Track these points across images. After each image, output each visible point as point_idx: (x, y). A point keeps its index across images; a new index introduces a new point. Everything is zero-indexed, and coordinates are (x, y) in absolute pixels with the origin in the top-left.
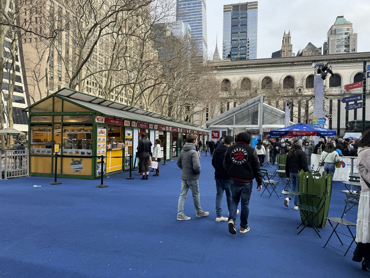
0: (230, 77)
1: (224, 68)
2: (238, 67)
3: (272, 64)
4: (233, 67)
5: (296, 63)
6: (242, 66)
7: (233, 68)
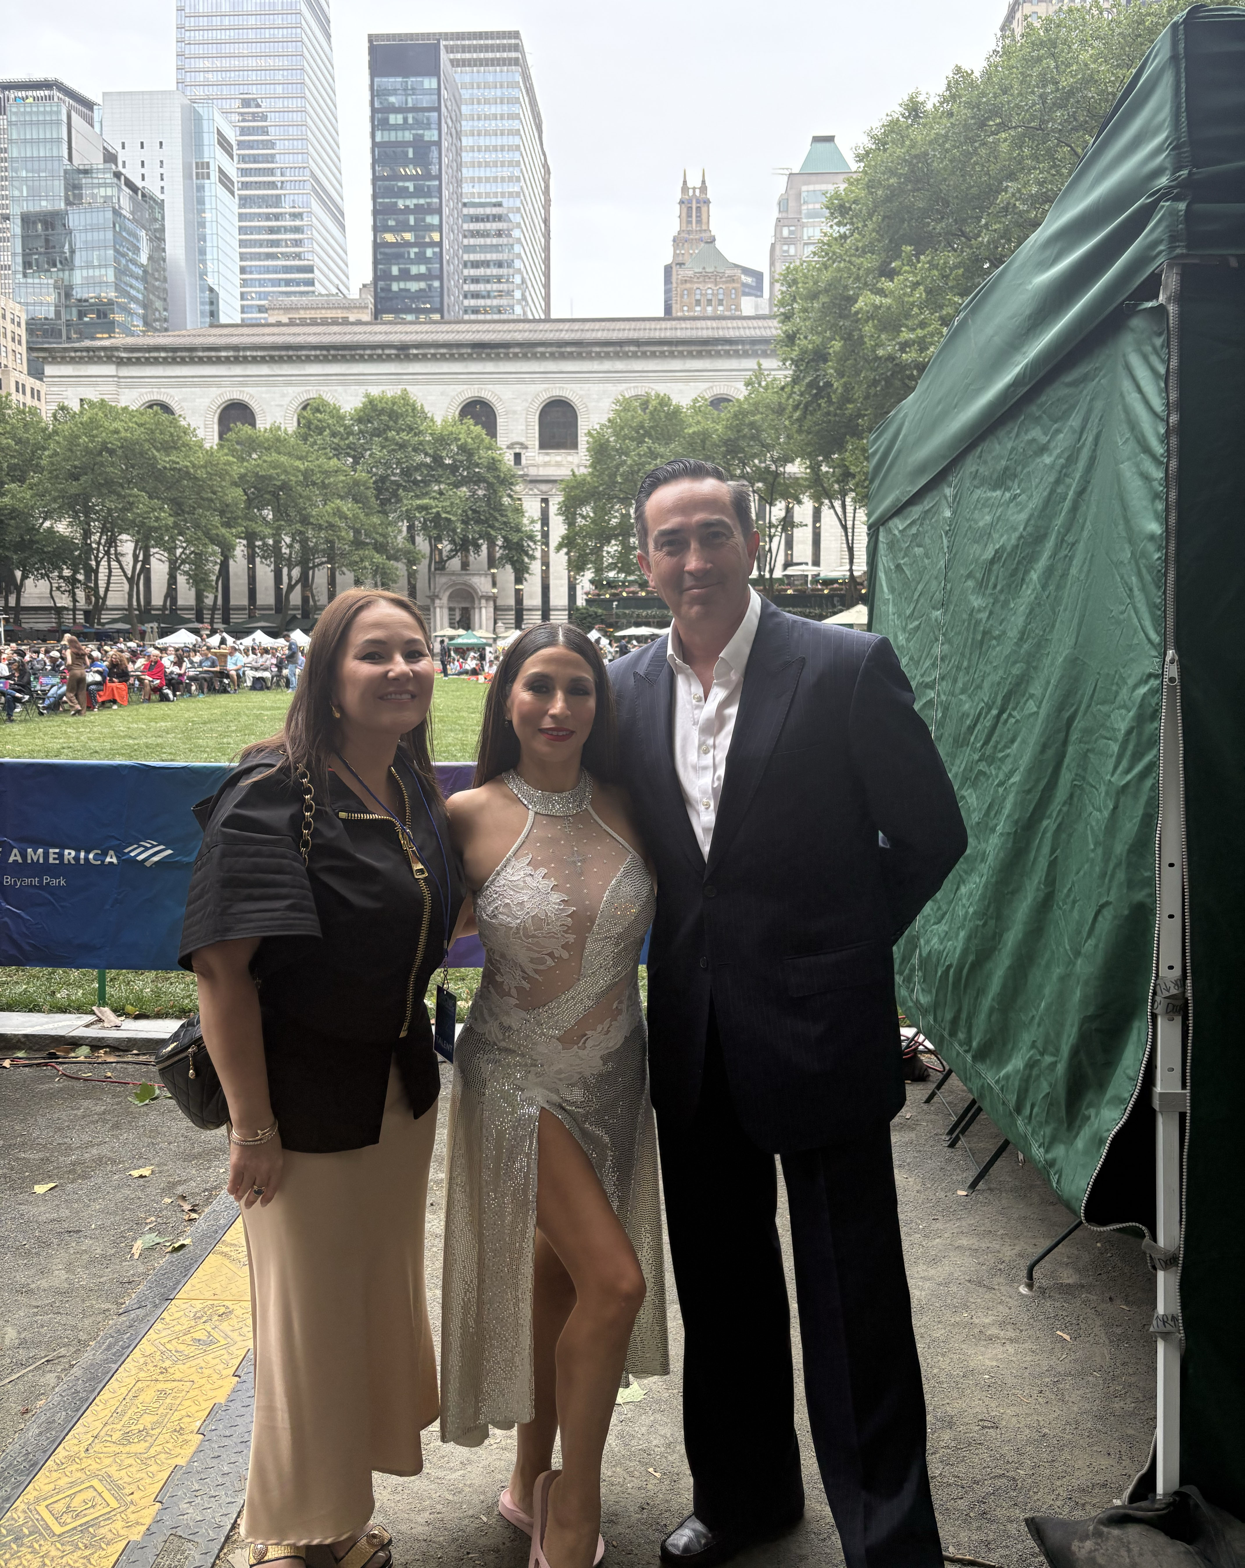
0: (173, 396)
1: (147, 359)
2: (200, 354)
3: (328, 350)
4: (179, 354)
5: (415, 351)
6: (213, 354)
7: (183, 358)
